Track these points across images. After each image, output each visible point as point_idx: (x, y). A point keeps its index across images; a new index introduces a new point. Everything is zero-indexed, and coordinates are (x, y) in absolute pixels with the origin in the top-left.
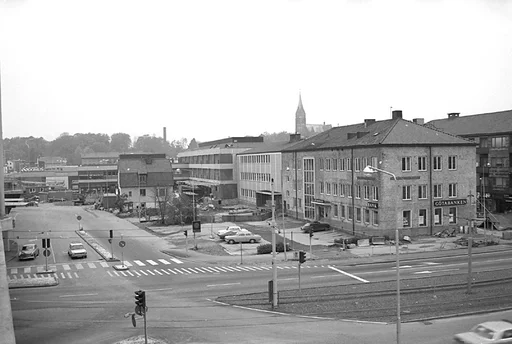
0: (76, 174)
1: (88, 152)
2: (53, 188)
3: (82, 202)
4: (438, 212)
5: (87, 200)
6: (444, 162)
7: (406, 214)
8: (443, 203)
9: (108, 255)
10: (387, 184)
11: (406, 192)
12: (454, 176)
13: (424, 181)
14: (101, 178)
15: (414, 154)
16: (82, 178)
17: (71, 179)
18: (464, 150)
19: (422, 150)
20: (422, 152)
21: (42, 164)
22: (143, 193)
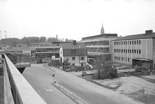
0: (35, 50)
5: (43, 61)
17: (32, 51)
22: (74, 59)
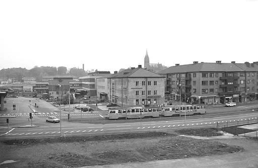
1: (46, 75)
2: (26, 91)
3: (35, 96)
4: (149, 100)
5: (38, 96)
6: (152, 83)
7: (137, 100)
8: (151, 97)
9: (35, 111)
10: (130, 90)
11: (137, 93)
12: (156, 88)
13: (144, 89)
14: (45, 87)
15: (140, 81)
16: (38, 87)
17: (34, 87)
18: (160, 79)
19: (143, 79)
20: (144, 80)
21: (22, 81)
22: (58, 93)
